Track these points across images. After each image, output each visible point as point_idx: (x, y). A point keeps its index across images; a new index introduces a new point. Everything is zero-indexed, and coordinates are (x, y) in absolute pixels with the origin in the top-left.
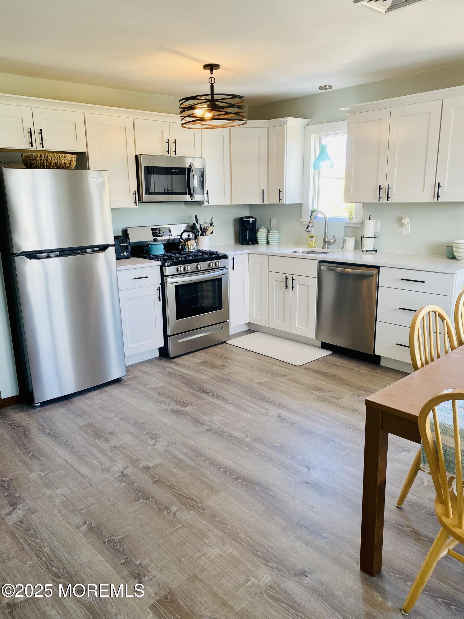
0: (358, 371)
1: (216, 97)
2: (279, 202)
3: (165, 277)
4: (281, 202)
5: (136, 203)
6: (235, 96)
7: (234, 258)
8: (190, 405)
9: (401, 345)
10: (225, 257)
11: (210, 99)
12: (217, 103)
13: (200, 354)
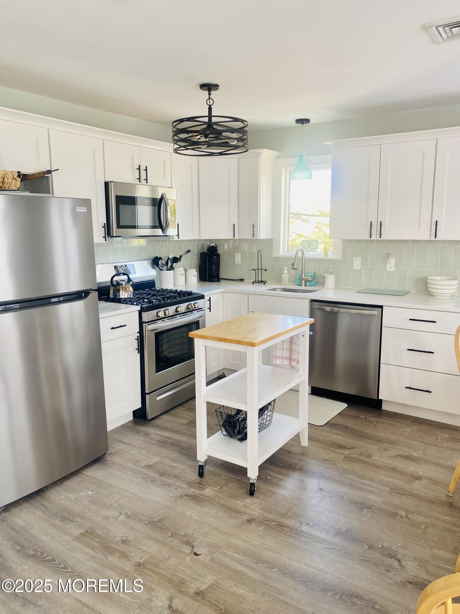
0: (365, 418)
1: (214, 120)
2: (253, 237)
3: (144, 324)
4: (255, 238)
5: (105, 237)
6: (236, 120)
7: (210, 298)
8: (207, 486)
9: (410, 388)
10: (202, 297)
11: (208, 121)
12: (215, 127)
13: (179, 411)
